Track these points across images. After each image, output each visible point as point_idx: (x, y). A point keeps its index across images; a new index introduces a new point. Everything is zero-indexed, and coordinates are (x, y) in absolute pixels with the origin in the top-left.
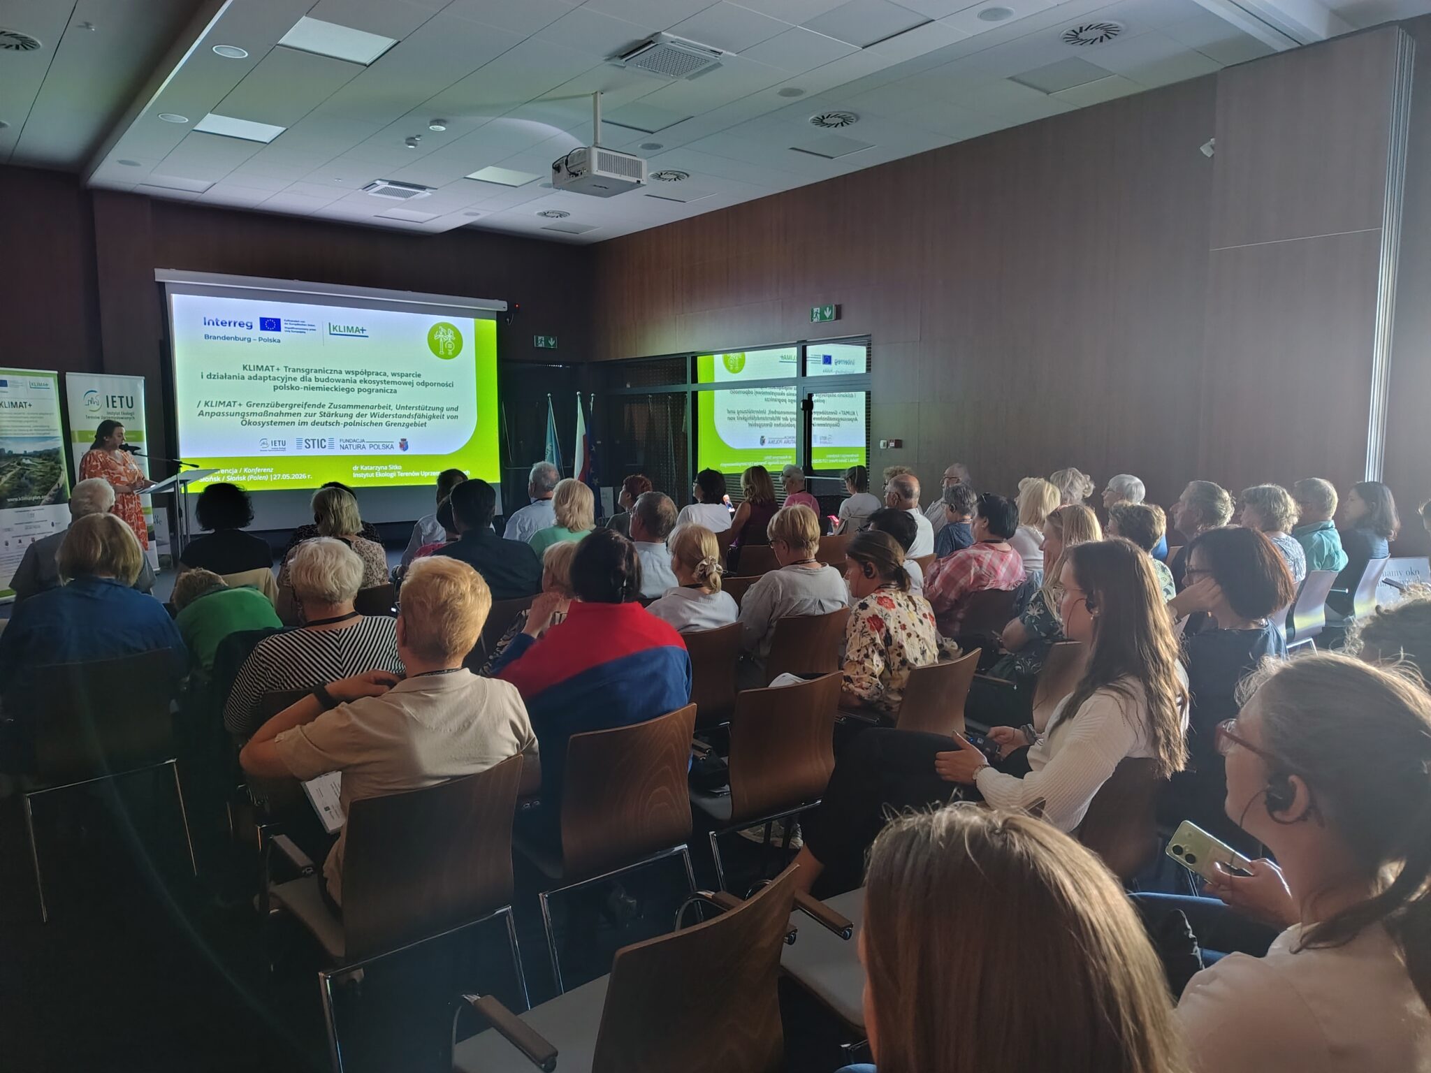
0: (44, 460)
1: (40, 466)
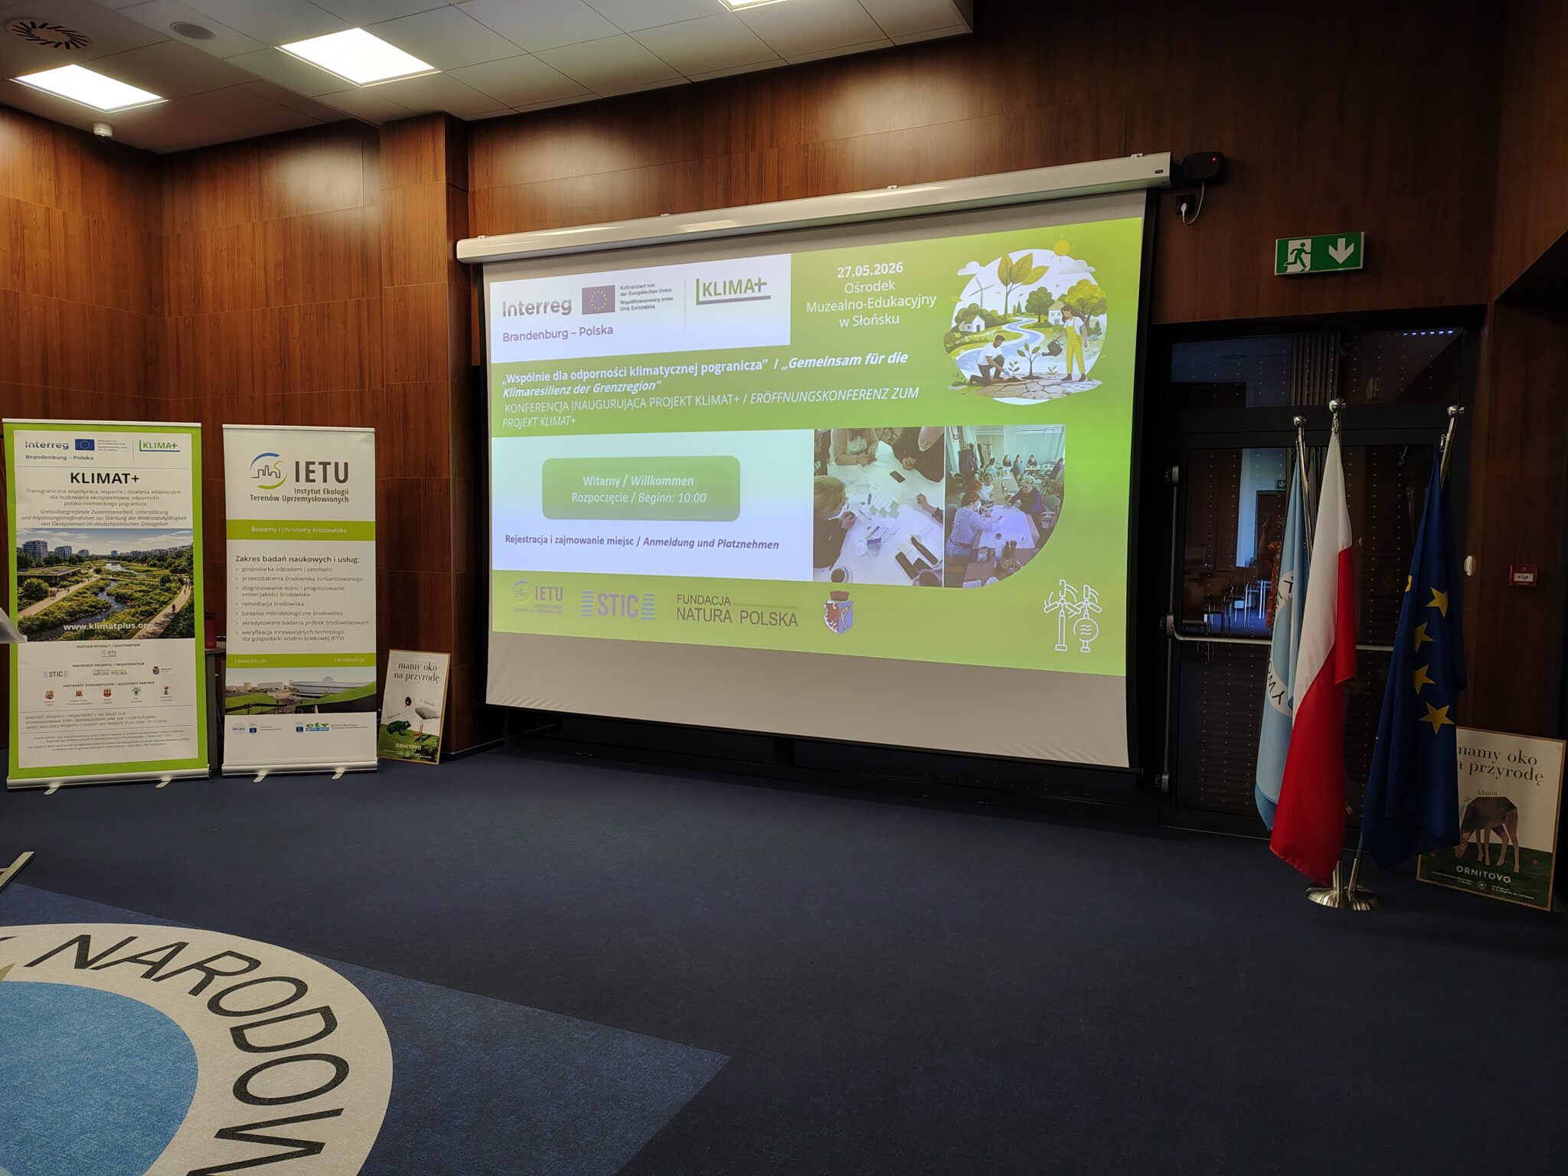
0: (151, 566)
1: (141, 576)
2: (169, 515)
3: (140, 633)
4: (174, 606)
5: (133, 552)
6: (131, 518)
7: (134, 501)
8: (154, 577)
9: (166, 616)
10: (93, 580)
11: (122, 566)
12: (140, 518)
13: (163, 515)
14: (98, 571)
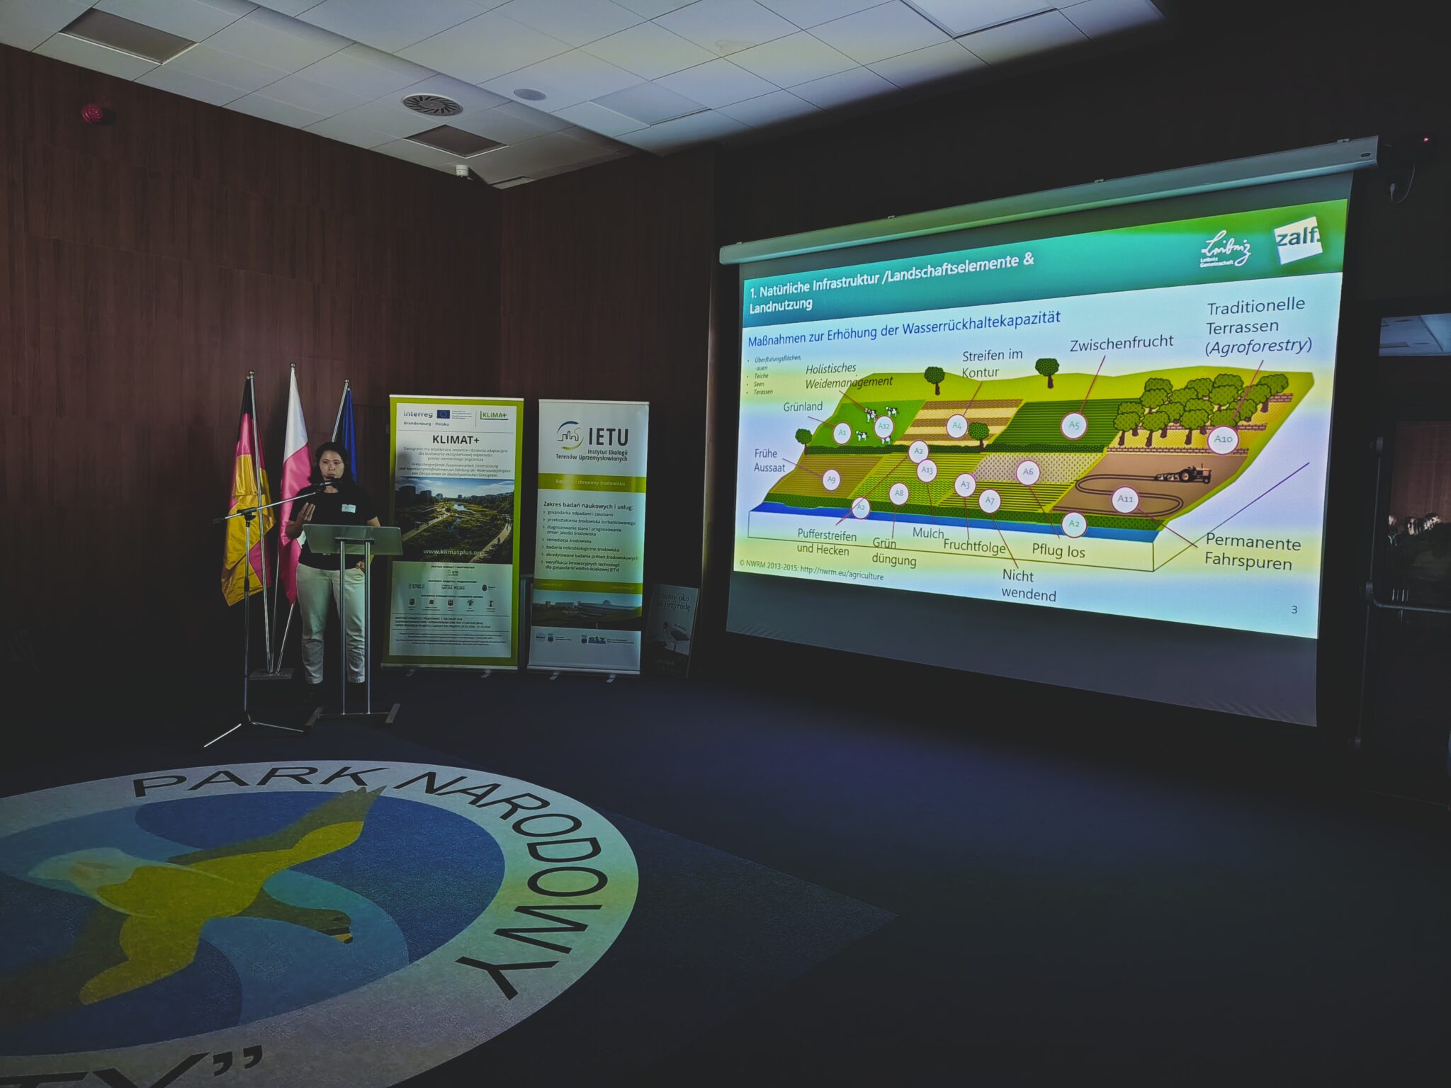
0: (484, 507)
1: (478, 515)
2: (499, 468)
3: (475, 558)
4: (499, 539)
5: (473, 497)
6: (473, 470)
7: (476, 457)
8: (486, 515)
9: (493, 546)
10: (445, 516)
11: (465, 507)
12: (478, 470)
13: (494, 469)
14: (448, 510)
